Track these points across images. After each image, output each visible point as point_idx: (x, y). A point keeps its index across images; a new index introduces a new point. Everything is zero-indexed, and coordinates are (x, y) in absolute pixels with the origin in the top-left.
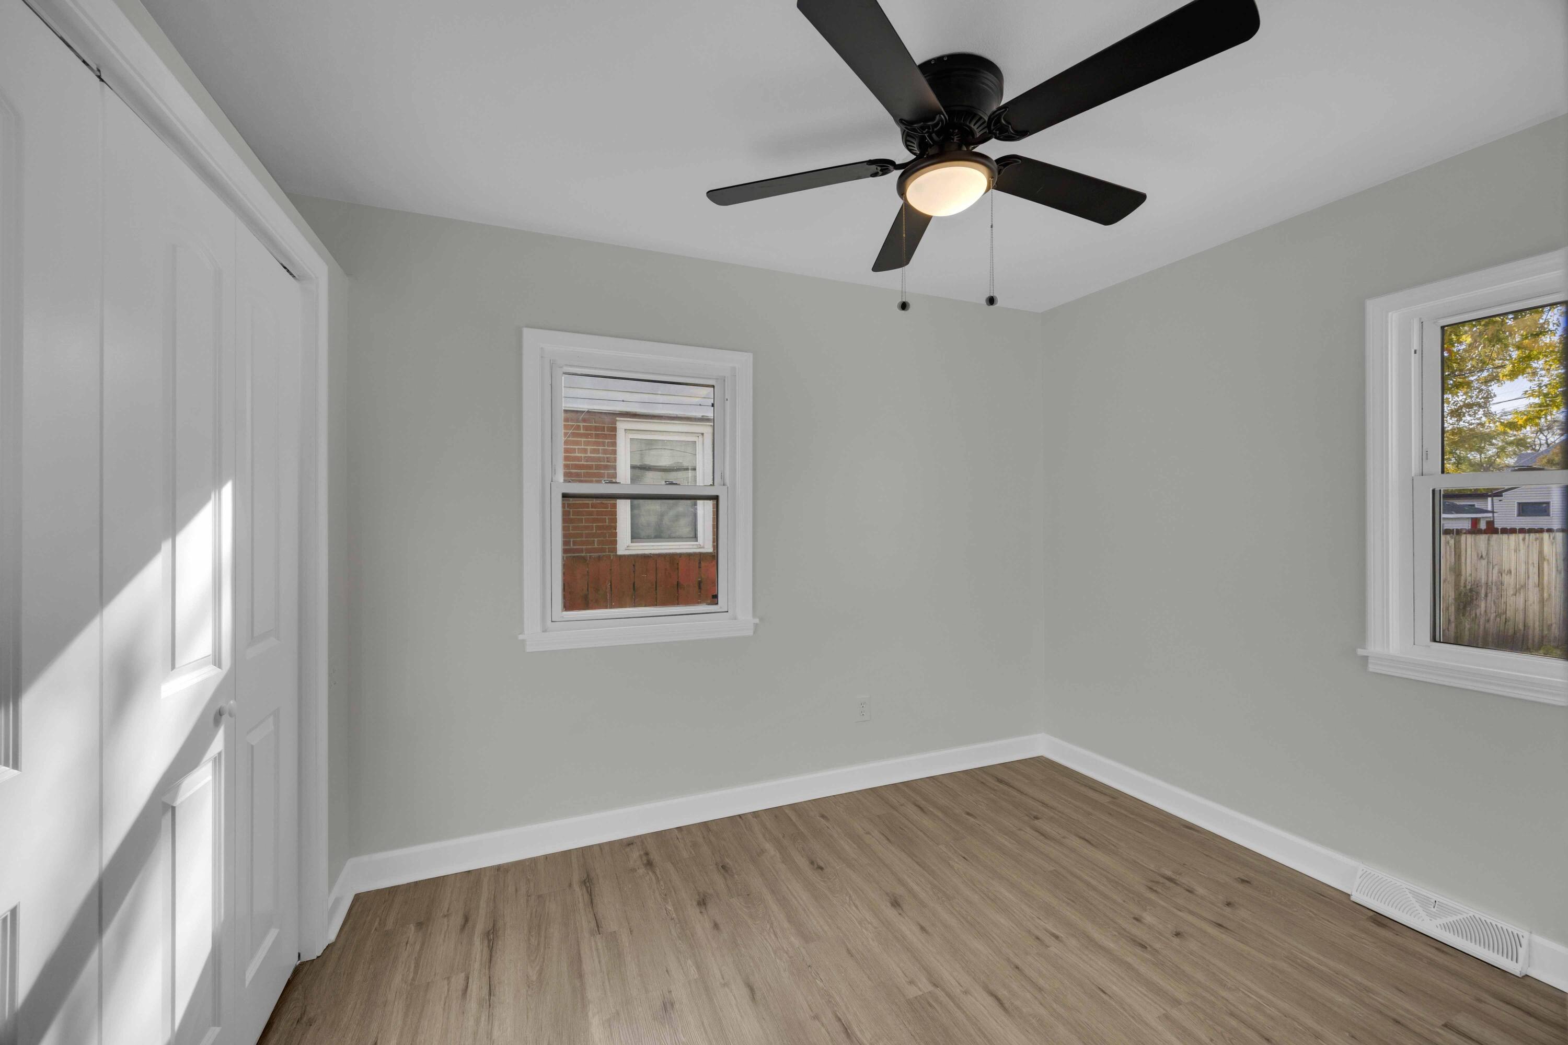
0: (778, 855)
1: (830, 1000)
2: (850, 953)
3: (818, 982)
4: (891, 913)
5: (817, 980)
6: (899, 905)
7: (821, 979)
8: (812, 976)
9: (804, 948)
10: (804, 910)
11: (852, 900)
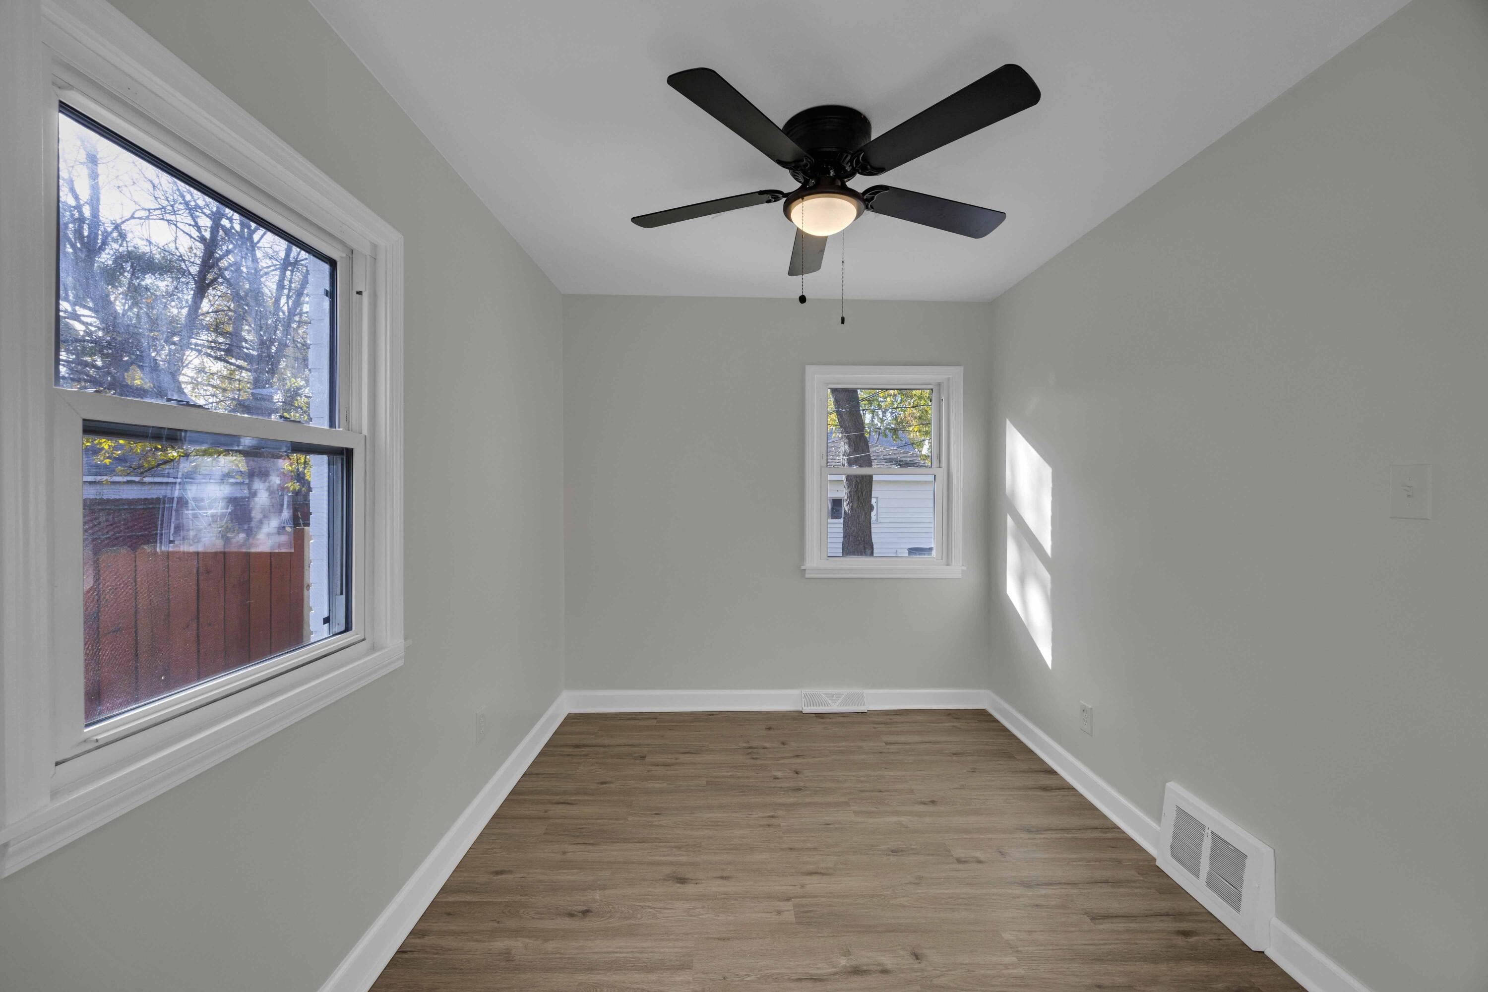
0: (527, 940)
1: (774, 977)
2: (724, 939)
3: (749, 979)
4: (689, 889)
5: (745, 979)
6: (684, 879)
7: (745, 975)
8: (738, 981)
9: (697, 973)
10: (642, 952)
11: (655, 908)
